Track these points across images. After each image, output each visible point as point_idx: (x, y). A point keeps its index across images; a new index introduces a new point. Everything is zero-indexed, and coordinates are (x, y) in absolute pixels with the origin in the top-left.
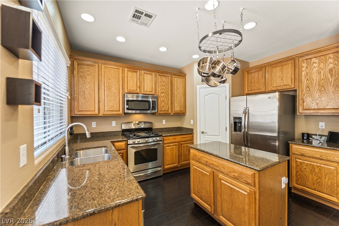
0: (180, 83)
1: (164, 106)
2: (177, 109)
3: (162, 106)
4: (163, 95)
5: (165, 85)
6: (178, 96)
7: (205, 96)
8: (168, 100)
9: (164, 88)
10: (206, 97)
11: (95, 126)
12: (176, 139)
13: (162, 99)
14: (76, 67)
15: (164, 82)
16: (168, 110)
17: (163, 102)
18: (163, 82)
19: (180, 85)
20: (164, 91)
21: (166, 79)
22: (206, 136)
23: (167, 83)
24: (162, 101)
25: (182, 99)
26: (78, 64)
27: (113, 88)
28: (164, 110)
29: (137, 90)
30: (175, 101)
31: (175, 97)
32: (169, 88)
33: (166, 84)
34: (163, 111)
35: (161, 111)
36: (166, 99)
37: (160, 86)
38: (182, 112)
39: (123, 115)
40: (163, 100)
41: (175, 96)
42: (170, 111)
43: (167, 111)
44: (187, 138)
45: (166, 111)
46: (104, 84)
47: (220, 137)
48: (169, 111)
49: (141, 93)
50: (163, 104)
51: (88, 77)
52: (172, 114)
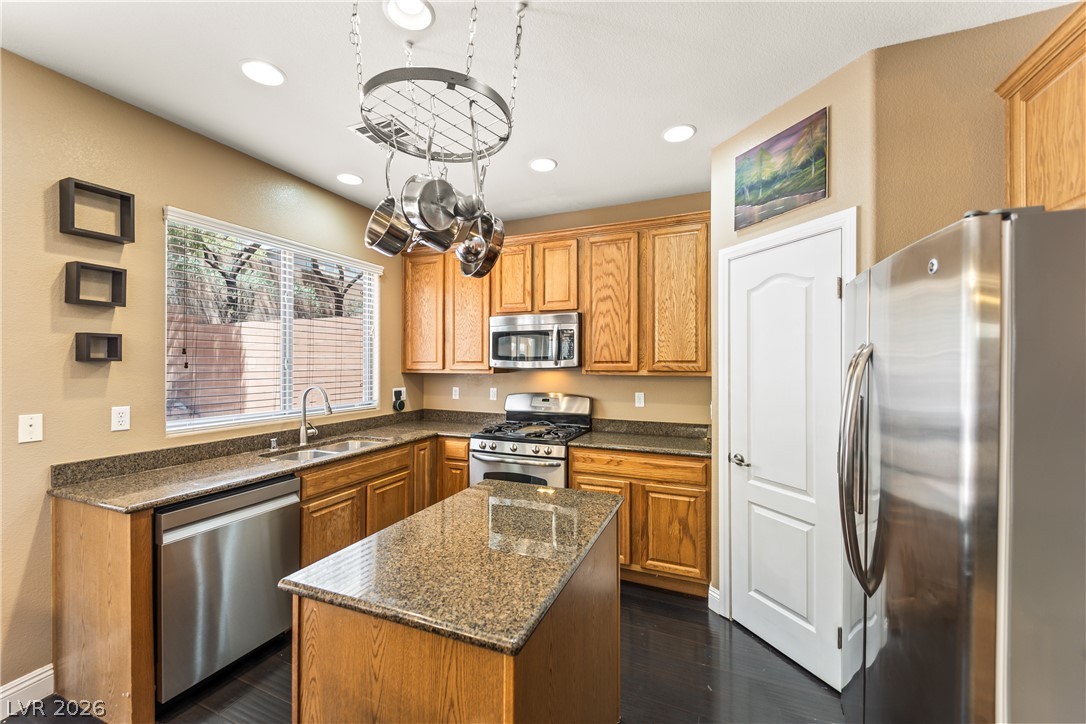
0: (680, 253)
1: (608, 346)
2: (665, 352)
3: (602, 343)
4: (603, 307)
5: (615, 272)
6: (668, 304)
7: (749, 292)
8: (628, 322)
9: (611, 281)
10: (754, 294)
11: (457, 397)
12: (619, 463)
13: (602, 321)
14: (410, 271)
15: (613, 260)
16: (625, 359)
17: (607, 331)
18: (608, 262)
19: (680, 259)
20: (609, 292)
21: (619, 249)
22: (752, 482)
23: (620, 263)
24: (602, 328)
25: (692, 315)
26: (414, 265)
27: (470, 307)
28: (608, 359)
29: (524, 302)
30: (657, 324)
31: (657, 311)
32: (628, 279)
33: (618, 268)
34: (607, 362)
35: (599, 362)
36: (616, 320)
37: (597, 277)
38: (691, 365)
39: (492, 372)
40: (607, 325)
41: (657, 304)
42: (633, 364)
43: (623, 362)
44: (670, 471)
45: (617, 362)
46: (454, 298)
47: (812, 500)
48: (628, 362)
49: (536, 309)
50: (604, 338)
51: (426, 290)
52: (644, 372)
